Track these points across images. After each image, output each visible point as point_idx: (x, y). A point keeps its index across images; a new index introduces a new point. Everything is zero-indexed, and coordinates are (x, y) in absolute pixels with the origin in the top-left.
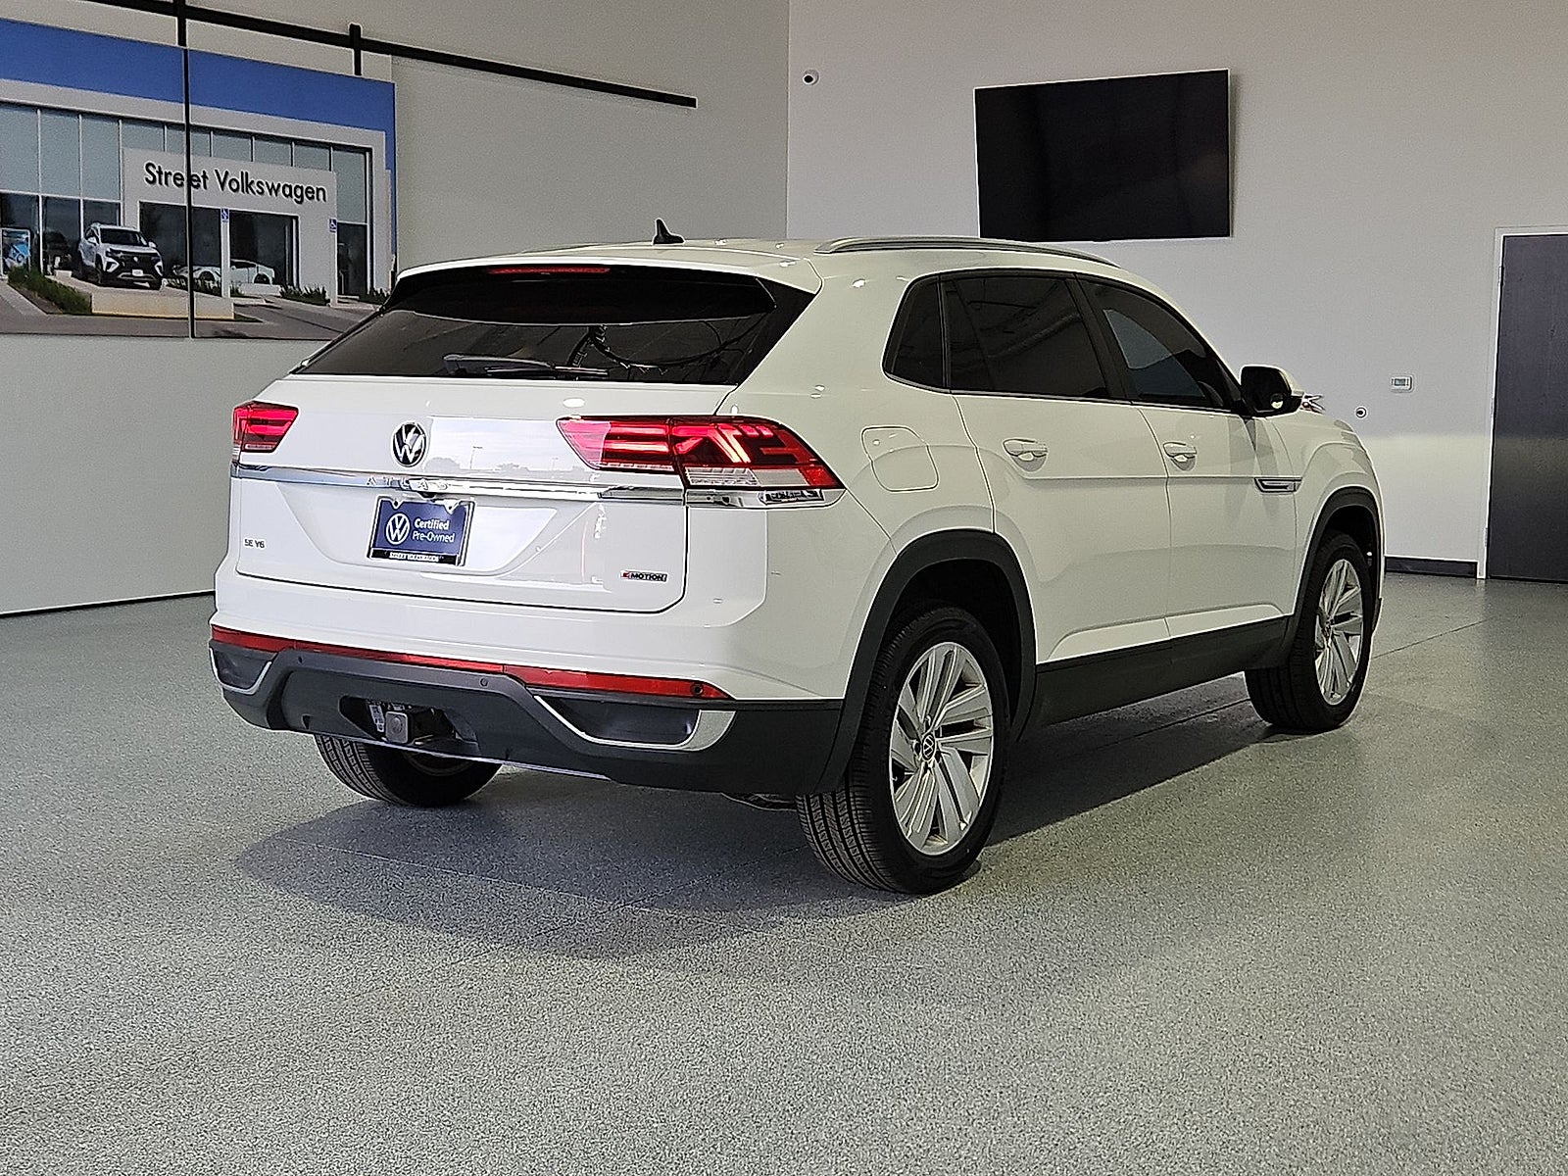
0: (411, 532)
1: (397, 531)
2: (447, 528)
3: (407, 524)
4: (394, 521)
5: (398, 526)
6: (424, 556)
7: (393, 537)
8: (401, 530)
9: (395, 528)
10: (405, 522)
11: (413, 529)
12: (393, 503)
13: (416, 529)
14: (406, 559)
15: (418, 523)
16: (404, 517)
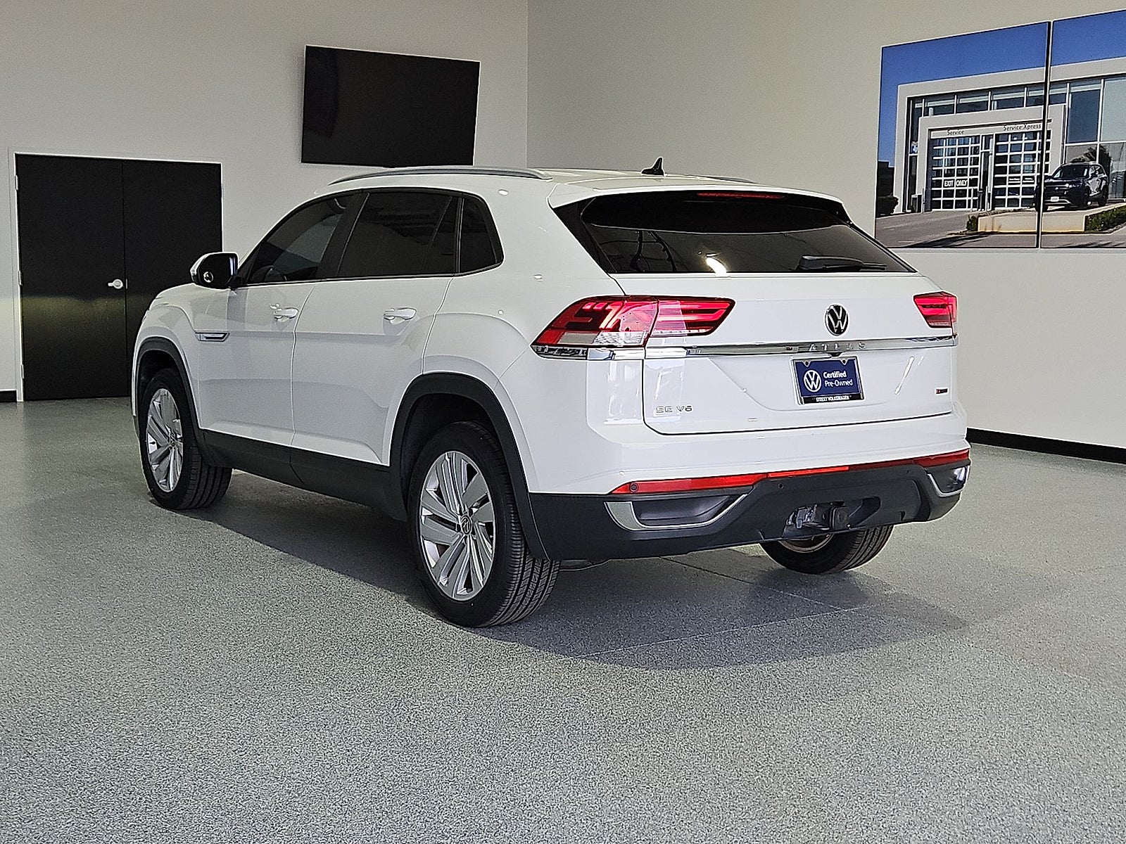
0: (823, 383)
1: (813, 382)
2: (845, 376)
3: (819, 377)
4: (808, 376)
5: (812, 379)
6: (839, 397)
7: (811, 387)
8: (815, 381)
9: (810, 382)
10: (816, 376)
11: (823, 379)
12: (804, 363)
13: (826, 379)
14: (828, 401)
15: (826, 375)
16: (814, 372)
